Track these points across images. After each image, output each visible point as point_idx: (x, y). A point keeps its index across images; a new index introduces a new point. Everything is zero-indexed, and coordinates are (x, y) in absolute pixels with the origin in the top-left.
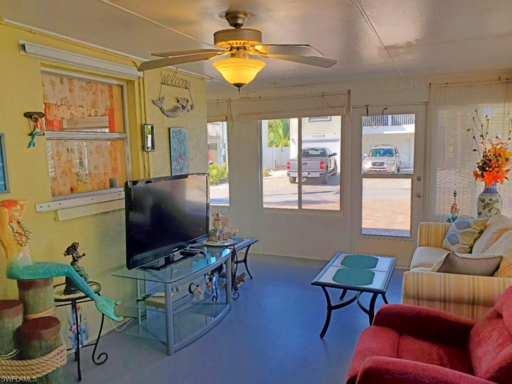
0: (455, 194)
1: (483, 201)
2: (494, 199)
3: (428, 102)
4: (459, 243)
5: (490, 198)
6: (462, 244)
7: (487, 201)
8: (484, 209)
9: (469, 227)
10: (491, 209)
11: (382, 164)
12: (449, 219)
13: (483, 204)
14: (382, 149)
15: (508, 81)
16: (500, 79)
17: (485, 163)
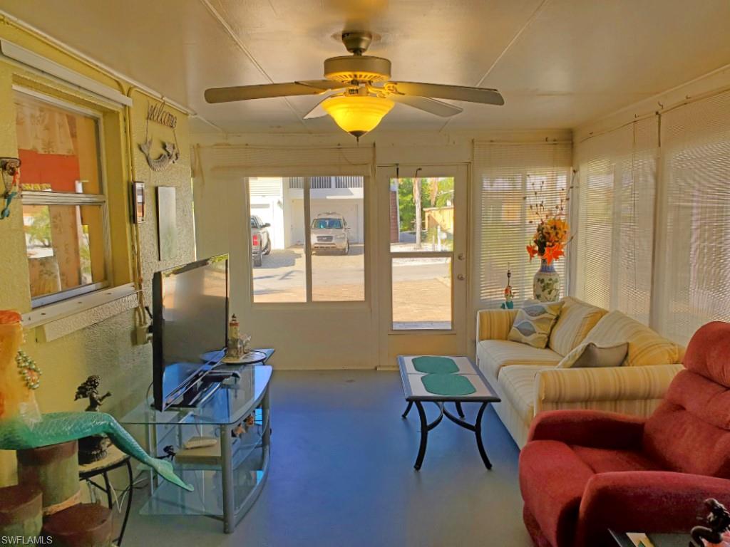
0: (509, 274)
1: (542, 281)
2: (554, 278)
3: (470, 162)
4: (535, 332)
5: (549, 277)
6: (539, 333)
7: (547, 281)
8: (543, 291)
9: (545, 312)
10: (551, 291)
11: (330, 238)
12: (504, 305)
13: (543, 285)
14: (329, 219)
15: (556, 142)
16: (547, 140)
17: (544, 237)
